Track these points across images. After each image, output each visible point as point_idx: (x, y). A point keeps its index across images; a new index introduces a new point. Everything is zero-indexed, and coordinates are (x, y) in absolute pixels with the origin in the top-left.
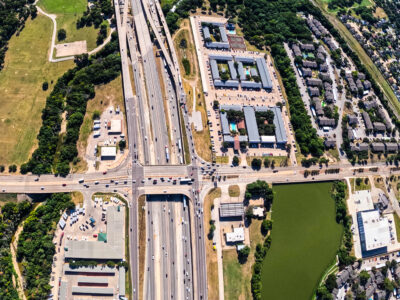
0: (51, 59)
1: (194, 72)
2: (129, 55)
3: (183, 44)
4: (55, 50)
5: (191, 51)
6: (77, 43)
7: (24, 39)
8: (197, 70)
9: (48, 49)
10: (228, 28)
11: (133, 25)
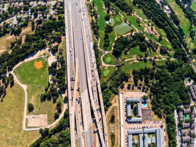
0: (24, 128)
1: (117, 144)
2: (76, 129)
3: (112, 120)
4: (27, 120)
5: (117, 126)
6: (41, 116)
7: (6, 106)
8: (119, 143)
9: (22, 118)
10: (143, 103)
11: (79, 101)
